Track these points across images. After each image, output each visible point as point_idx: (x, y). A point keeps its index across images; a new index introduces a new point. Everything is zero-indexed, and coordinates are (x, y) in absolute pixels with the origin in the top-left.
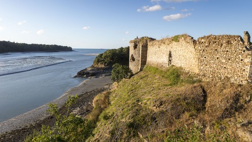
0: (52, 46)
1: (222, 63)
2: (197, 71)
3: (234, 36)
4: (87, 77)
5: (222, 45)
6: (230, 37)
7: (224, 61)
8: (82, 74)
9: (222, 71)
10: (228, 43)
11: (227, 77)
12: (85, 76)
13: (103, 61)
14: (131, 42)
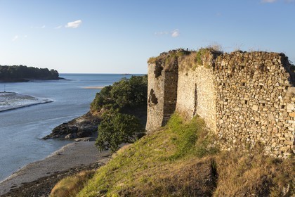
0: (13, 68)
1: (253, 113)
2: (215, 130)
3: (272, 54)
4: (72, 138)
5: (252, 73)
6: (265, 55)
7: (255, 108)
8: (62, 133)
9: (253, 129)
10: (263, 68)
11: (259, 143)
12: (68, 136)
13: (112, 102)
14: (150, 61)
